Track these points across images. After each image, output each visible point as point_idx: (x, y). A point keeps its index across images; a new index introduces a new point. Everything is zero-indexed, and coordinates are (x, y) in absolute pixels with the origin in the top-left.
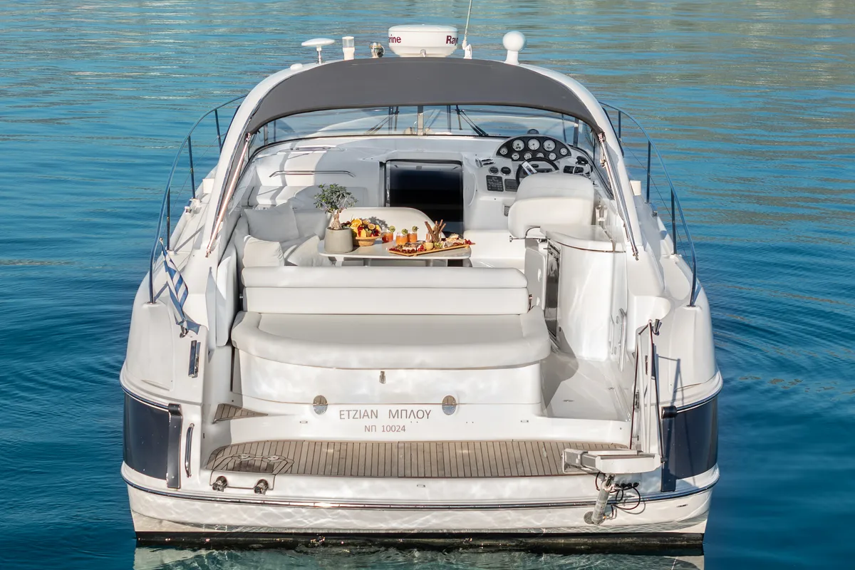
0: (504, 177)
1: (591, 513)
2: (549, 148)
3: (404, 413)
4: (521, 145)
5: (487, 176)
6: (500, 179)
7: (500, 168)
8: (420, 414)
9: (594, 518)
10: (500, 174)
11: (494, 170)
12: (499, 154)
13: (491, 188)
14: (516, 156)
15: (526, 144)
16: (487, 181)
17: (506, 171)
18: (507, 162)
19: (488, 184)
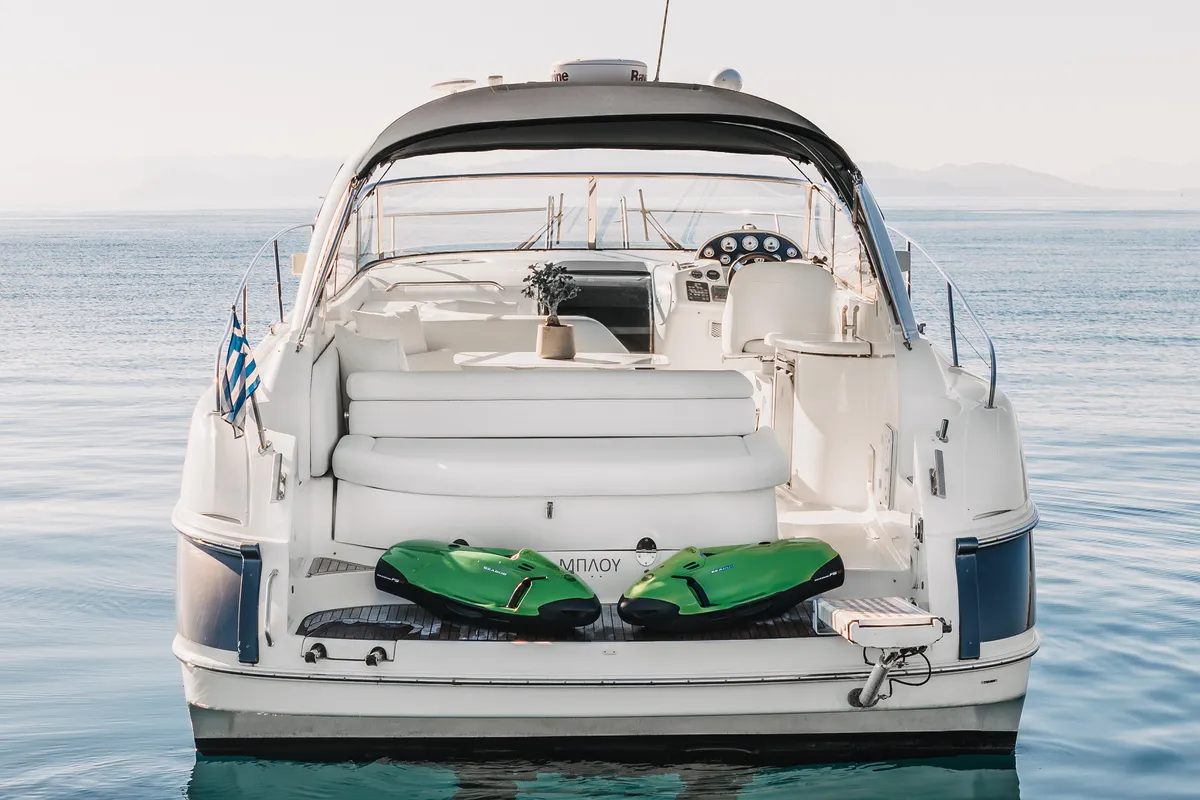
0: (711, 283)
1: (859, 691)
2: (770, 248)
3: (581, 563)
4: (733, 244)
5: (687, 282)
6: (705, 286)
7: (704, 273)
8: (605, 565)
9: (863, 697)
10: (704, 279)
11: (696, 274)
12: (702, 256)
13: (692, 298)
14: (726, 259)
15: (740, 243)
16: (688, 288)
17: (713, 275)
18: (715, 265)
19: (689, 292)
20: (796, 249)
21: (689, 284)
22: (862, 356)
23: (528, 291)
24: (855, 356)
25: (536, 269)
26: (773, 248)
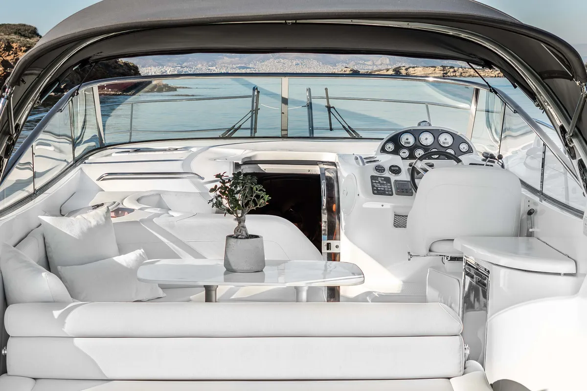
0: (393, 178)
2: (444, 143)
4: (412, 140)
6: (388, 180)
7: (387, 167)
10: (387, 174)
11: (380, 169)
12: (383, 150)
13: (377, 191)
14: (405, 153)
15: (417, 139)
16: (372, 183)
17: (396, 170)
18: (396, 160)
19: (373, 186)
20: (468, 144)
21: (373, 178)
22: (565, 274)
23: (215, 201)
24: (560, 274)
25: (223, 178)
26: (448, 143)
